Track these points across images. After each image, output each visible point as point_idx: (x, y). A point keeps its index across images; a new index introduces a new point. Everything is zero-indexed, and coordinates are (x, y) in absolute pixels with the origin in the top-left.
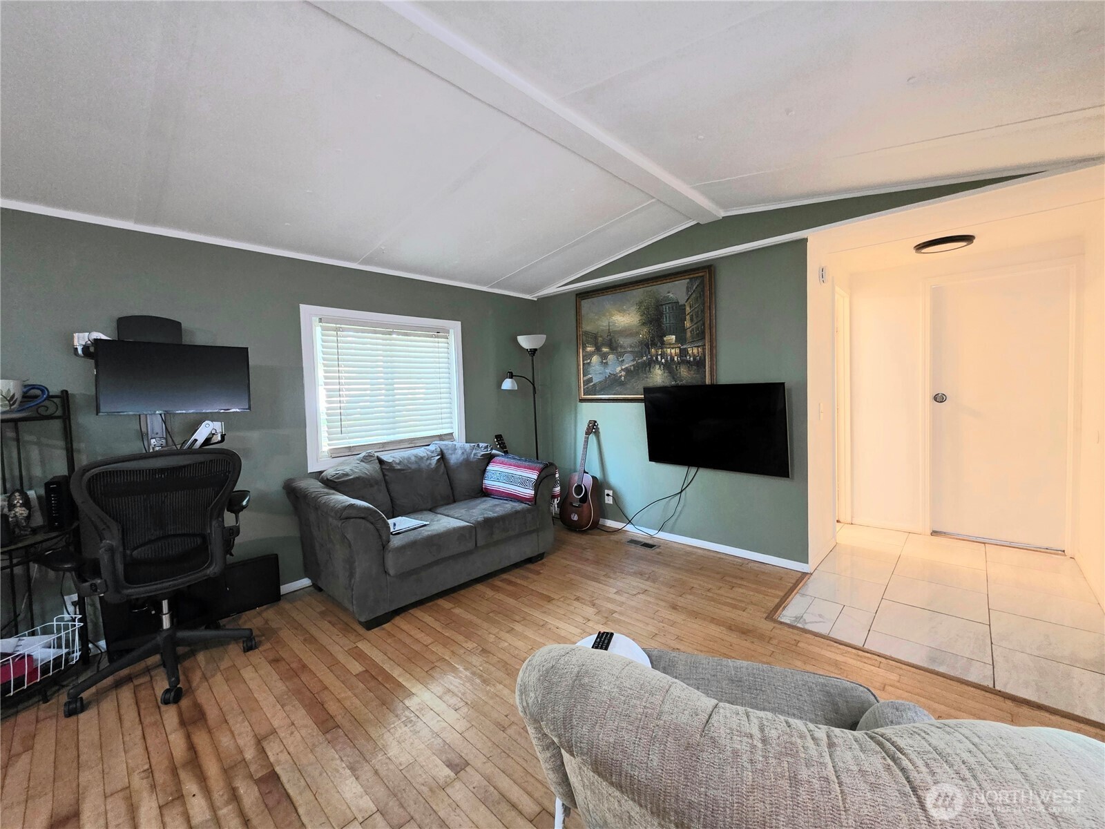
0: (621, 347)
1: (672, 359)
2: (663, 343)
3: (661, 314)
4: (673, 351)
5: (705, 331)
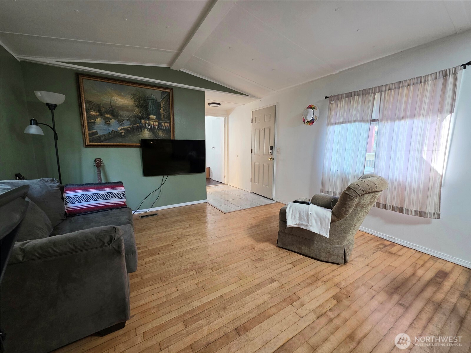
0: (121, 116)
1: (154, 127)
2: (149, 118)
3: (148, 104)
4: (155, 123)
5: (170, 118)
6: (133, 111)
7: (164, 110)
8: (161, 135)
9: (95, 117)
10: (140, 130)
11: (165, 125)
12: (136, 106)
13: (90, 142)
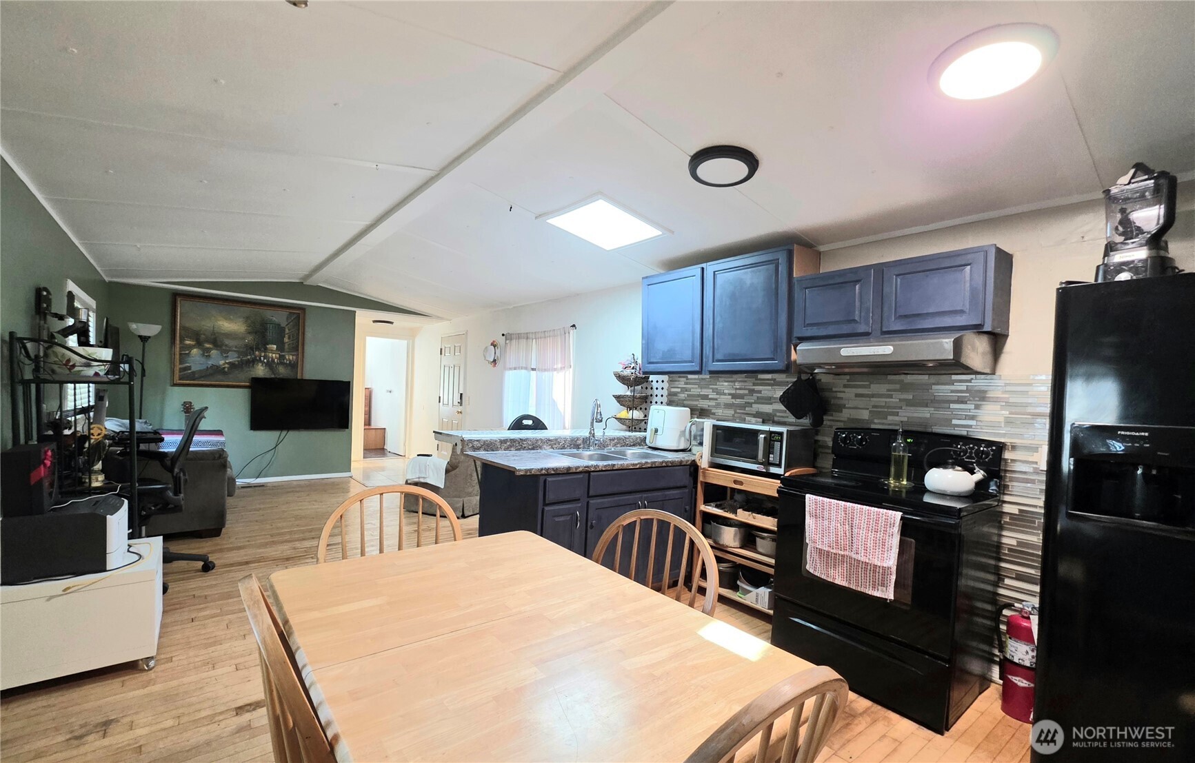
0: (226, 345)
1: (273, 360)
2: (266, 349)
3: (266, 329)
4: (274, 355)
5: (298, 346)
6: (244, 338)
7: (289, 338)
8: (282, 371)
9: (190, 347)
10: (251, 365)
11: (290, 357)
12: (249, 333)
13: (180, 379)
